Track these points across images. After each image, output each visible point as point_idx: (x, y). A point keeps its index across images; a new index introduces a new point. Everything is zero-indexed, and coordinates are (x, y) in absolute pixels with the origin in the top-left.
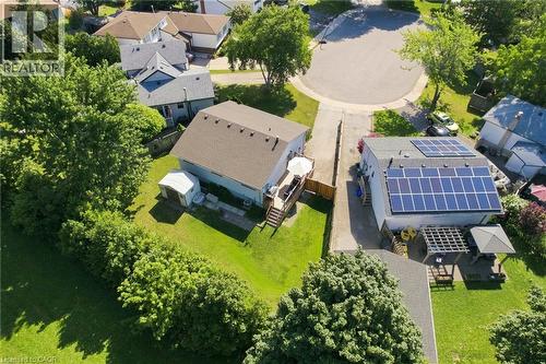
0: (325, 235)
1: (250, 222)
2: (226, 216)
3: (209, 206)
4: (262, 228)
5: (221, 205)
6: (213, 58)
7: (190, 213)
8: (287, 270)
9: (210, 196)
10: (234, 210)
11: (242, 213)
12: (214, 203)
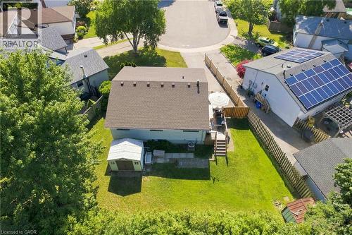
0: (261, 145)
1: (203, 160)
2: (181, 163)
3: (160, 161)
4: (216, 161)
5: (170, 156)
6: (75, 42)
7: (147, 174)
8: (259, 186)
9: (156, 152)
10: (183, 155)
11: (191, 156)
12: (162, 157)
